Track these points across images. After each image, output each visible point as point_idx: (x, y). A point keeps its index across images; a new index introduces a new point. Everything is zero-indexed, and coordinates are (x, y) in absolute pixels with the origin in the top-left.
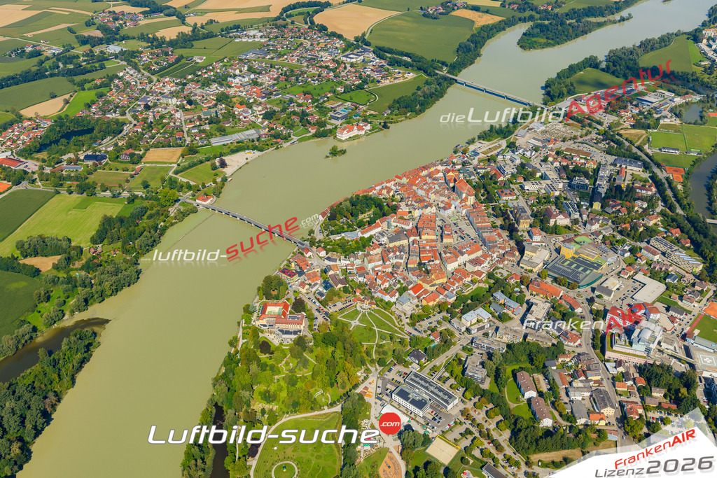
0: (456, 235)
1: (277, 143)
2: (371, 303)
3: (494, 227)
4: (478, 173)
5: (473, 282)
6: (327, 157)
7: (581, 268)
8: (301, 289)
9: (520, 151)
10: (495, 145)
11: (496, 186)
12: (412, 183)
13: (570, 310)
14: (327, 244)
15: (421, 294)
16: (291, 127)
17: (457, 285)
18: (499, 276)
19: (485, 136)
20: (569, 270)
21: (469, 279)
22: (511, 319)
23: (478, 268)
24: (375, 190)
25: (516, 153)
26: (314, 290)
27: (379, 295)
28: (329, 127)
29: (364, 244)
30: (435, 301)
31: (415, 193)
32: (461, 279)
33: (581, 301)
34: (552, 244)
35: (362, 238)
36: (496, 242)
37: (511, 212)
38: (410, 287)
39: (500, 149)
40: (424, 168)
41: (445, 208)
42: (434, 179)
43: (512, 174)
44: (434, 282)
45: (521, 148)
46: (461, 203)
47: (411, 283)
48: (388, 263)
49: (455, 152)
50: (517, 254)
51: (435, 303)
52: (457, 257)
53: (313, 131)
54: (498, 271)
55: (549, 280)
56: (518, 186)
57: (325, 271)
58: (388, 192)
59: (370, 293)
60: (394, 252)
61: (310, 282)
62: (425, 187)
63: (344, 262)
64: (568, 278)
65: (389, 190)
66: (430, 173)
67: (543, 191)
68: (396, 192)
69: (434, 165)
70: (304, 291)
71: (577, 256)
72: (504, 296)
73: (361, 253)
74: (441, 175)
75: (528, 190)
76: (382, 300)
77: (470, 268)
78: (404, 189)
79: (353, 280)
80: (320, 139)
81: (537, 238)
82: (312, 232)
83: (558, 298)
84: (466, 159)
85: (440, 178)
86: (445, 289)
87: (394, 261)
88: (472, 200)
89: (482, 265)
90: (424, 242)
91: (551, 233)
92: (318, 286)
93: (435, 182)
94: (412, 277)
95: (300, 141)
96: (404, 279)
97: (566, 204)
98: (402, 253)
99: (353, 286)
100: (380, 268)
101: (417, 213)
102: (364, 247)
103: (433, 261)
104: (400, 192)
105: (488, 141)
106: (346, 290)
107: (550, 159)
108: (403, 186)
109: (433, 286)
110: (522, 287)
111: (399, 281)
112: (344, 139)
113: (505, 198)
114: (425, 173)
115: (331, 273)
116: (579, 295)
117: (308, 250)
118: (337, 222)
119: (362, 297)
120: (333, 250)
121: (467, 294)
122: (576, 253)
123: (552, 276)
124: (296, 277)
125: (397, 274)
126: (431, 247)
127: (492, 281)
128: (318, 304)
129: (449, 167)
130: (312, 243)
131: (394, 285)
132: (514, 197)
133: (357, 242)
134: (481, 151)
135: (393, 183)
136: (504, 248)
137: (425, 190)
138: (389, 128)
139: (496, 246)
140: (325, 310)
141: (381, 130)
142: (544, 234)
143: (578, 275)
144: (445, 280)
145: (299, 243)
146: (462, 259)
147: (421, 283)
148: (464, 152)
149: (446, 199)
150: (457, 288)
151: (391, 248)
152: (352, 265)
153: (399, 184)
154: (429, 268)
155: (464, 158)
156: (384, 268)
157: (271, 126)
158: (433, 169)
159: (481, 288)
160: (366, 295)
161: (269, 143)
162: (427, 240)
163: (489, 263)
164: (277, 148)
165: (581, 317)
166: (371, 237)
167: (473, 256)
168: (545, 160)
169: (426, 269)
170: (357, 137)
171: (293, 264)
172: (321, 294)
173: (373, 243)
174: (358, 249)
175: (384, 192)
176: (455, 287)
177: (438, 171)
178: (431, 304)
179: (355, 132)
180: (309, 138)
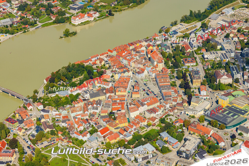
0: (144, 92)
1: (24, 28)
2: (69, 142)
3: (173, 85)
4: (172, 47)
5: (148, 126)
6: (61, 37)
7: (232, 114)
8: (19, 133)
9: (210, 30)
10: (191, 26)
11: (183, 56)
12: (119, 55)
13: (216, 144)
14: (45, 100)
15: (107, 135)
16: (38, 15)
17: (134, 127)
18: (168, 121)
19: (185, 20)
20: (221, 116)
21: (146, 123)
22: (170, 151)
23: (153, 115)
24: (91, 61)
25: (206, 32)
26: (28, 133)
27: (74, 136)
28: (67, 15)
29: (72, 99)
30: (115, 139)
31: (120, 62)
32: (138, 123)
33: (226, 138)
34: (215, 97)
35: (71, 95)
36: (171, 96)
37: (190, 75)
38: (99, 130)
39: (195, 29)
40: (132, 44)
41: (139, 73)
42: (137, 52)
43: (198, 46)
44: (118, 126)
45: (211, 28)
46: (152, 69)
47: (101, 127)
48: (86, 112)
49: (160, 32)
50: (186, 104)
51: (116, 141)
52: (138, 107)
53: (54, 19)
54: (169, 117)
55: (206, 123)
56: (201, 55)
57: (39, 120)
58: (101, 62)
59: (69, 134)
60: (92, 104)
61: (27, 127)
62: (128, 58)
63: (54, 113)
64: (219, 121)
65: (101, 60)
66: (135, 48)
67: (218, 59)
68: (106, 62)
69: (140, 42)
70: (21, 134)
71: (230, 106)
72: (168, 135)
73: (68, 106)
74: (143, 48)
75: (207, 58)
76: (77, 140)
77: (148, 115)
78: (112, 59)
79: (58, 126)
80: (58, 24)
81: (203, 93)
82: (36, 92)
83: (209, 136)
84: (166, 36)
85: (143, 51)
86: (125, 130)
87: (92, 111)
88: (161, 66)
89: (157, 113)
90: (116, 97)
91: (216, 90)
92: (32, 130)
93: (138, 54)
94: (103, 122)
95: (43, 26)
96: (96, 124)
97: (232, 68)
98: (98, 105)
99: (58, 130)
100: (80, 117)
101: (117, 77)
102: (72, 102)
103: (120, 110)
104: (109, 62)
105: (188, 23)
106: (53, 133)
107: (231, 35)
108: (111, 57)
109: (117, 128)
110: (184, 128)
111: (93, 126)
112: (76, 24)
113: (187, 65)
114: (132, 47)
115: (43, 120)
116: (226, 134)
117: (30, 104)
118: (56, 85)
119: (63, 137)
120: (49, 105)
121: (142, 134)
122: (231, 103)
123: (208, 121)
124: (17, 124)
125: (91, 120)
126: (121, 100)
127: (164, 125)
128: (29, 143)
129: (151, 43)
130: (35, 99)
131: (88, 128)
132: (195, 64)
133: (66, 98)
134: (180, 30)
135: (105, 55)
136: (175, 101)
137: (127, 60)
138: (113, 15)
139: (170, 99)
140: (34, 147)
141: (107, 16)
142: (211, 90)
143: (227, 119)
144: (126, 124)
145: (25, 100)
146: (142, 109)
147: (108, 126)
148: (167, 32)
149: (142, 66)
150: (135, 129)
151: (90, 102)
152: (60, 114)
153: (109, 56)
154: (116, 115)
155: (165, 36)
156: (82, 116)
157: (23, 15)
158: (138, 45)
159: (154, 130)
160: (66, 136)
161: (19, 28)
162: (119, 96)
163: (163, 111)
164: (25, 32)
165: (224, 150)
166: (78, 95)
167: (151, 107)
168: (227, 36)
169: (114, 116)
170: (87, 22)
171: (17, 115)
172: (33, 136)
173: (79, 98)
174: (67, 103)
175: (98, 62)
176: (133, 129)
177: (141, 46)
178: (113, 142)
179: (86, 18)
180: (50, 24)
